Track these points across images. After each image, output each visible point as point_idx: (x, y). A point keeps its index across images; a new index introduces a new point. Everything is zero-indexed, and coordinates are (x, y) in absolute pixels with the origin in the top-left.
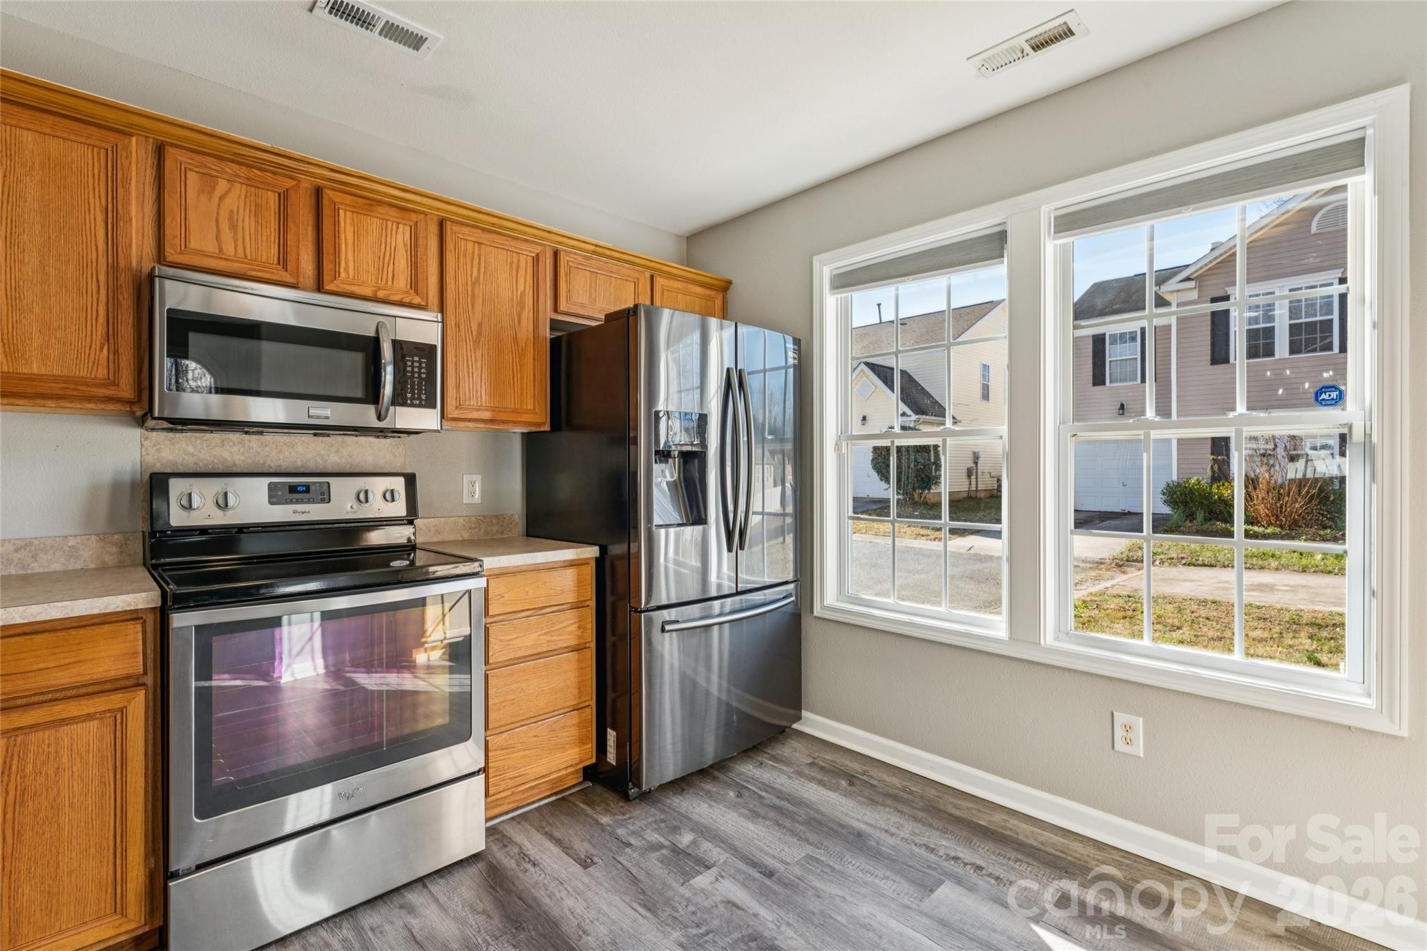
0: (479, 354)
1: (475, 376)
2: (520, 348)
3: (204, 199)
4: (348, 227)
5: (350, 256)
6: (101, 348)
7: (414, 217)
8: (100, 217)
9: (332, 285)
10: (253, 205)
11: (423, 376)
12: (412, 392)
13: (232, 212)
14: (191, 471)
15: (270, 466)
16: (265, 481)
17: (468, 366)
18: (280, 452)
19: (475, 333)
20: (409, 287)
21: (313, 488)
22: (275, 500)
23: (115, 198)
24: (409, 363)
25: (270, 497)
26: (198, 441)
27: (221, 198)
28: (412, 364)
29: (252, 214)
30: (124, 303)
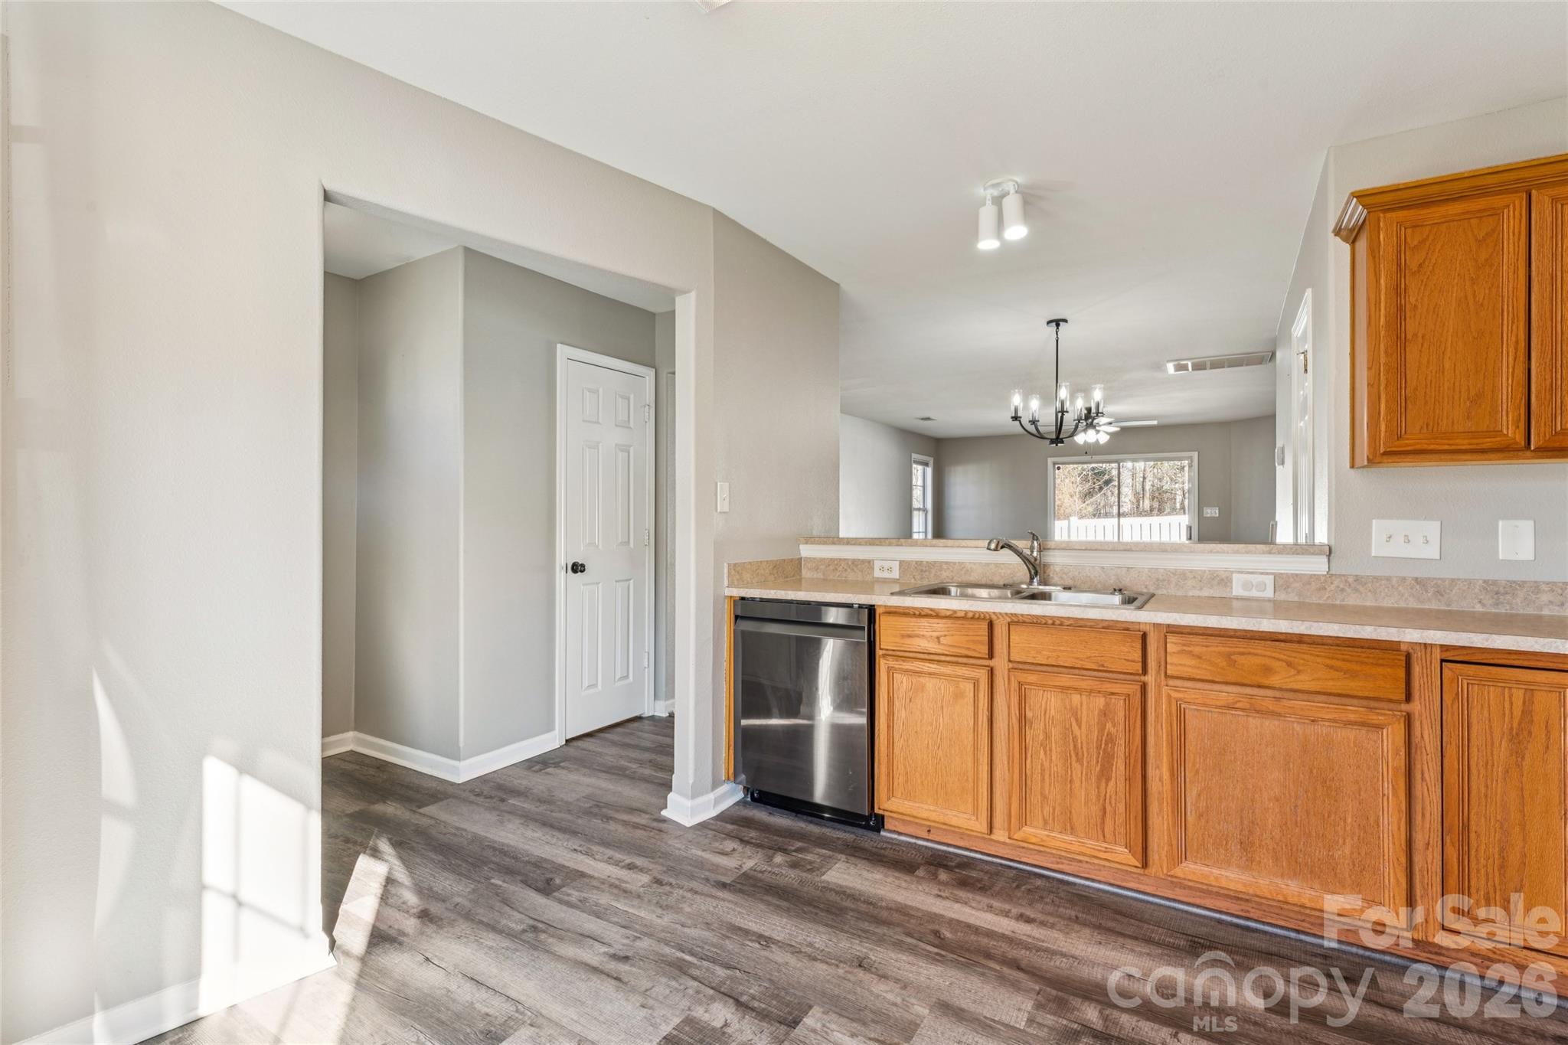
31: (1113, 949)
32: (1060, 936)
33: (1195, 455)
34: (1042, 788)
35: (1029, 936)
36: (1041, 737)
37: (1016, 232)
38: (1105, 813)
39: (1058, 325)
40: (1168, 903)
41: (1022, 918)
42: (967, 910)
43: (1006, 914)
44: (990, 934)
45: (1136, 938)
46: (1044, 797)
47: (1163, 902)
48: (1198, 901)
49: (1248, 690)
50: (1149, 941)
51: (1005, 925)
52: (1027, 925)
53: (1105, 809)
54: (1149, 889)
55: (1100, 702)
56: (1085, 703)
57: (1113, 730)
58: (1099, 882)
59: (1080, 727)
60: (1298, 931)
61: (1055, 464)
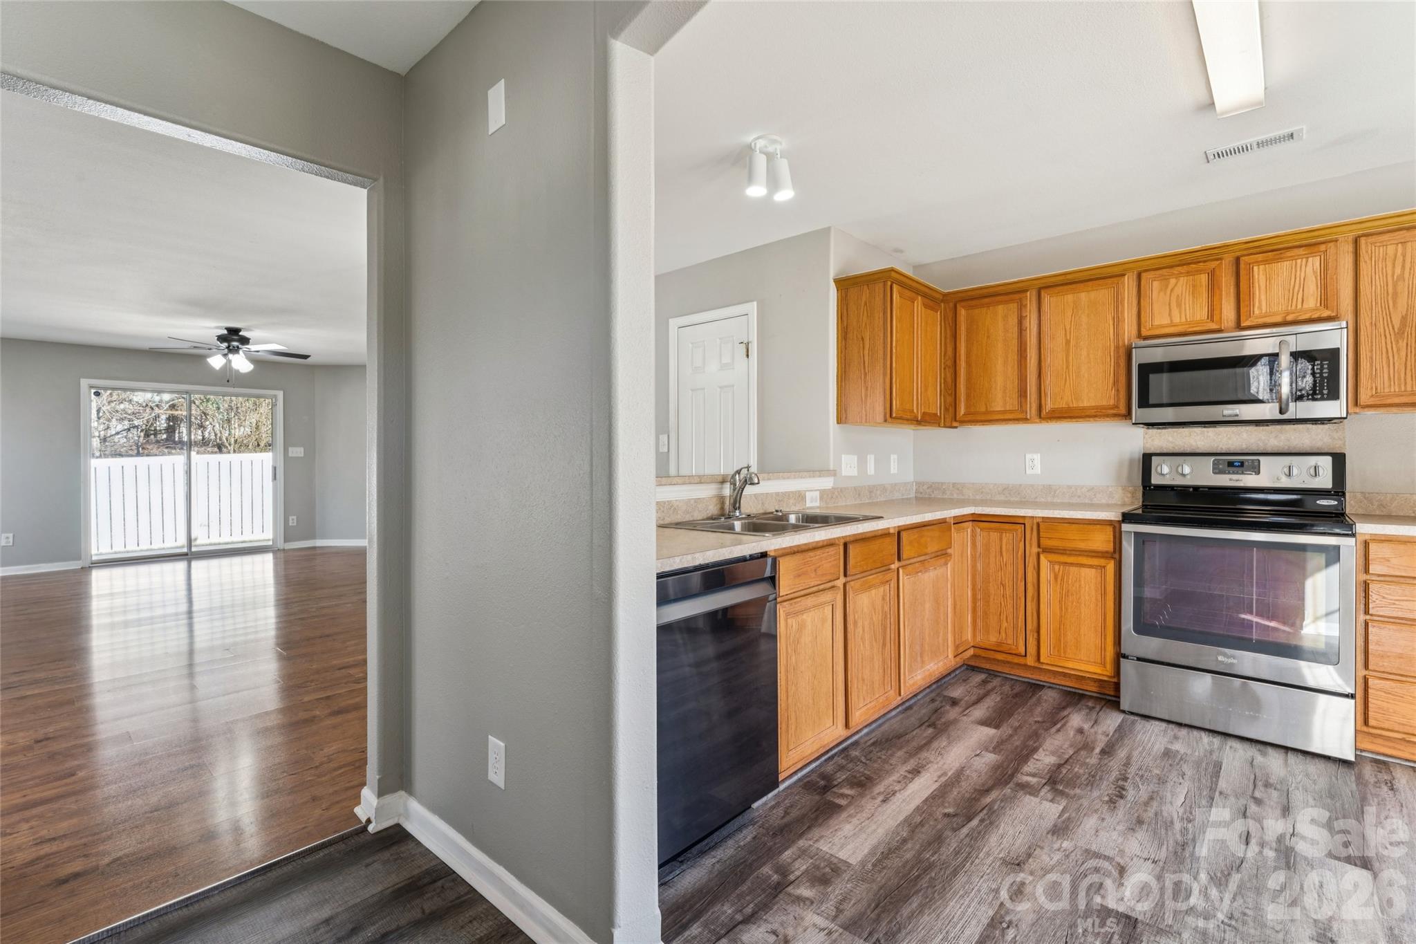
0: (1402, 344)
1: (1397, 365)
3: (1162, 294)
4: (1261, 276)
5: (1263, 297)
6: (1112, 390)
7: (1323, 247)
8: (1111, 323)
9: (1248, 322)
10: (1191, 286)
11: (1322, 375)
13: (1178, 296)
14: (1171, 452)
15: (1222, 448)
16: (1213, 458)
18: (1229, 439)
19: (1397, 327)
20: (1319, 304)
21: (1247, 463)
22: (1217, 471)
23: (1117, 311)
25: (1214, 469)
26: (1175, 434)
27: (1172, 290)
29: (1191, 292)
30: (1121, 364)
33: (280, 394)
61: (92, 387)
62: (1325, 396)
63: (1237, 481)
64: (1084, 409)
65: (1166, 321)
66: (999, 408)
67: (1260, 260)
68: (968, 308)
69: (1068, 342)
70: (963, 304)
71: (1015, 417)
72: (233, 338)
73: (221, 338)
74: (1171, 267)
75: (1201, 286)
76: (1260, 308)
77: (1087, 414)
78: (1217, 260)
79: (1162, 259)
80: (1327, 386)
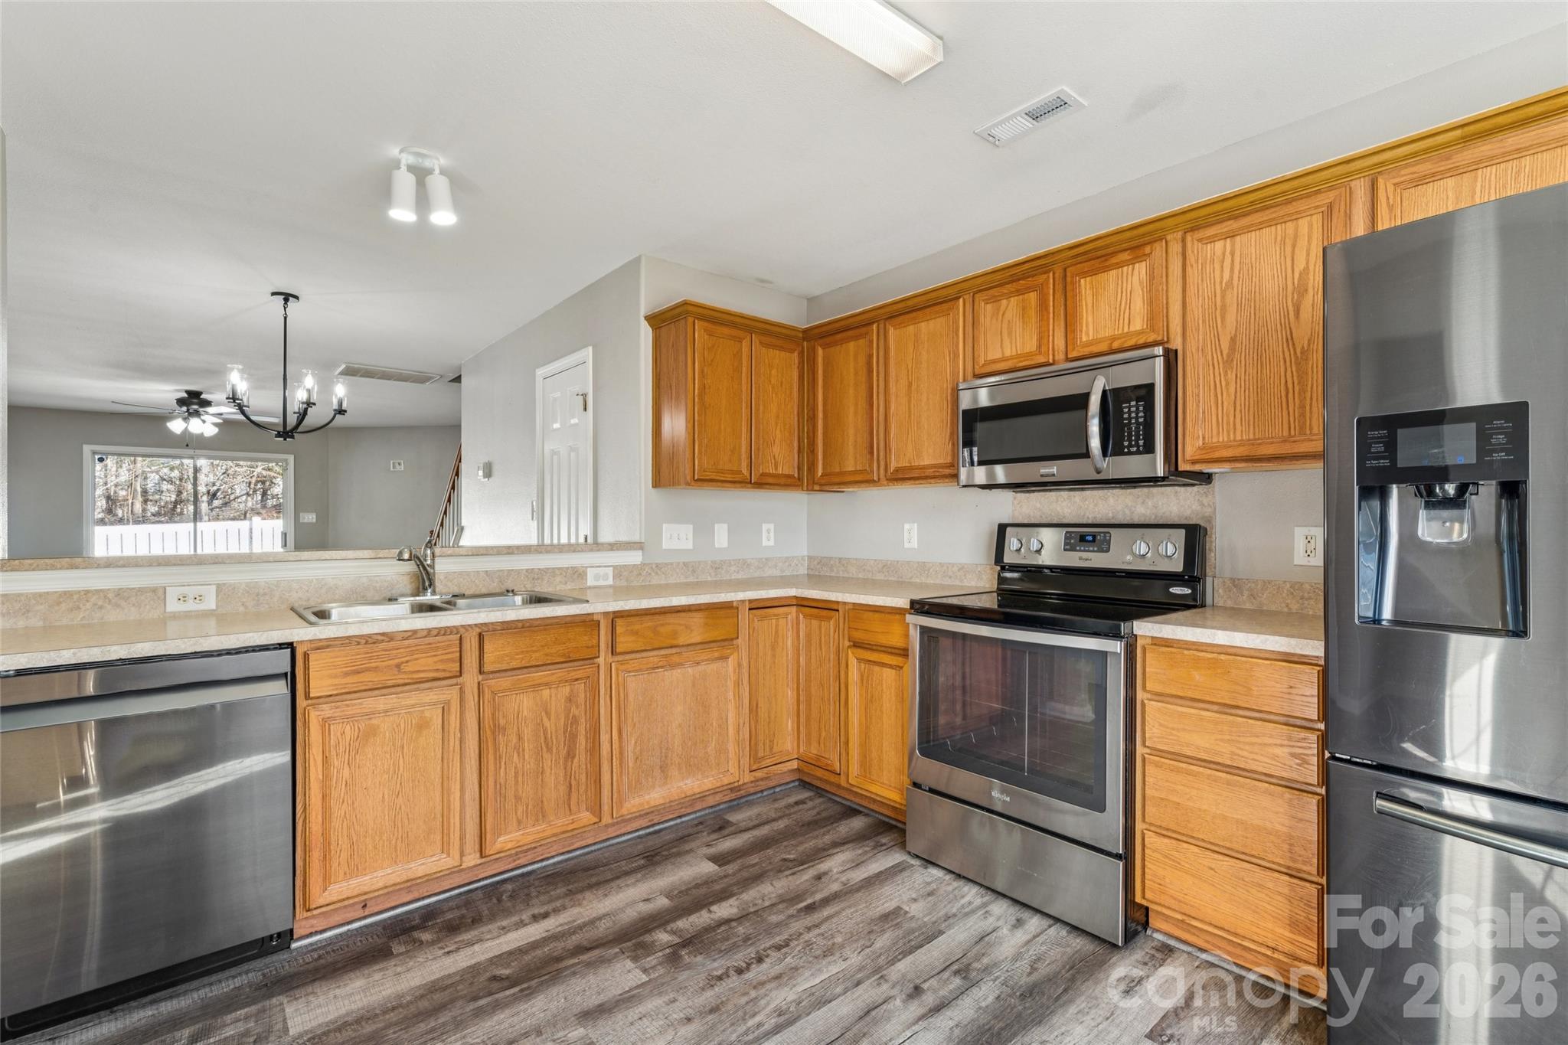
0: (1231, 376)
1: (1225, 404)
2: (1298, 351)
3: (994, 321)
4: (1088, 292)
5: (1090, 319)
7: (1148, 250)
9: (1075, 353)
10: (1021, 308)
11: (1141, 420)
12: (1130, 440)
13: (1009, 322)
16: (1067, 531)
17: (1216, 396)
19: (1225, 353)
20: (1144, 325)
21: (1098, 538)
22: (1071, 547)
24: (1126, 410)
25: (1065, 544)
27: (1003, 315)
28: (1129, 410)
29: (1021, 317)
31: (617, 893)
32: (575, 911)
33: (291, 458)
34: (517, 790)
35: (561, 925)
36: (514, 741)
37: (443, 217)
38: (571, 789)
39: (286, 300)
40: (605, 844)
41: (536, 918)
42: (489, 944)
43: (521, 924)
44: (534, 945)
45: (618, 878)
46: (518, 798)
47: (602, 845)
48: (623, 831)
49: (663, 652)
50: (627, 874)
51: (534, 932)
52: (548, 919)
53: (571, 785)
54: (590, 841)
55: (566, 690)
56: (553, 695)
57: (577, 713)
58: (553, 857)
59: (550, 720)
60: (680, 817)
61: (94, 453)
62: (1141, 449)
63: (1086, 560)
64: (923, 468)
65: (998, 355)
66: (851, 468)
67: (1086, 269)
68: (825, 347)
69: (910, 385)
70: (821, 341)
71: (865, 479)
72: (193, 402)
73: (181, 402)
74: (1001, 285)
75: (1031, 308)
76: (1088, 334)
77: (927, 474)
78: (1045, 273)
79: (993, 275)
80: (1144, 434)
